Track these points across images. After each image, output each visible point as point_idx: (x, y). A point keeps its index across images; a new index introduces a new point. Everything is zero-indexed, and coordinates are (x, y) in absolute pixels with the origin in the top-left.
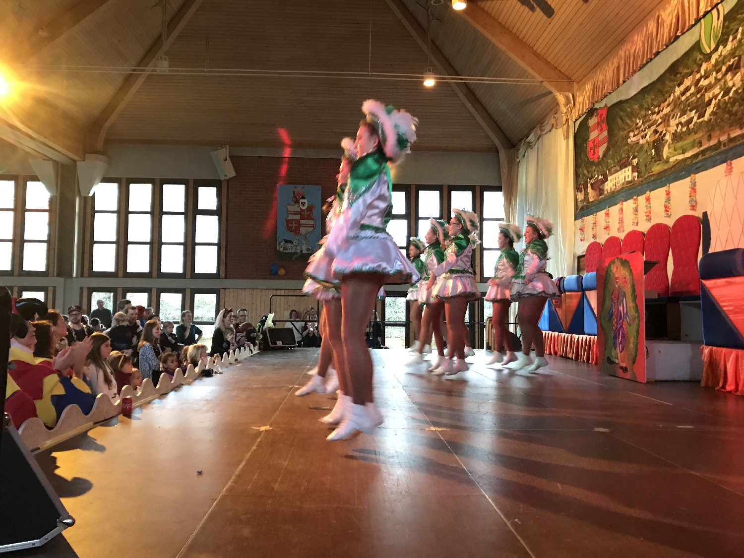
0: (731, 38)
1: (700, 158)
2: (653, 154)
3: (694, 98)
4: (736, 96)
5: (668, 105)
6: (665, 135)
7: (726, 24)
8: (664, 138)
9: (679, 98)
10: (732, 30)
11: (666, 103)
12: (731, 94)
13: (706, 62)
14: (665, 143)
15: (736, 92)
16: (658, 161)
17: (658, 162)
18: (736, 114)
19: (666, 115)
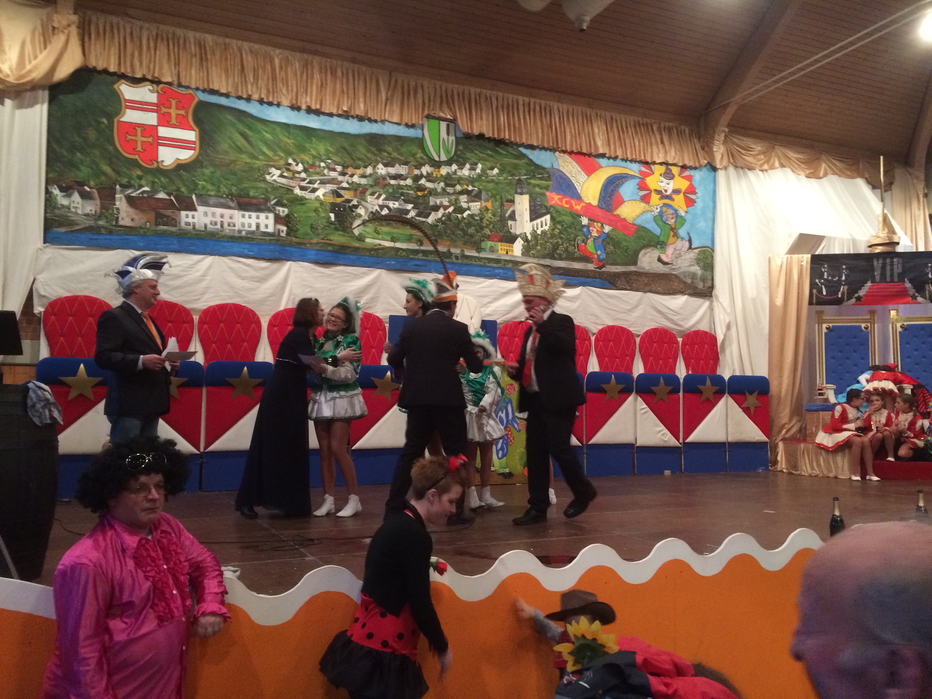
0: (468, 166)
1: (420, 256)
2: (333, 219)
3: (412, 192)
4: (471, 220)
5: (363, 176)
6: (356, 207)
7: (461, 148)
8: (354, 210)
9: (384, 178)
10: (469, 159)
11: (359, 172)
12: (465, 215)
13: (431, 166)
14: (356, 215)
15: (472, 216)
16: (342, 231)
17: (341, 233)
18: (472, 236)
19: (359, 185)
